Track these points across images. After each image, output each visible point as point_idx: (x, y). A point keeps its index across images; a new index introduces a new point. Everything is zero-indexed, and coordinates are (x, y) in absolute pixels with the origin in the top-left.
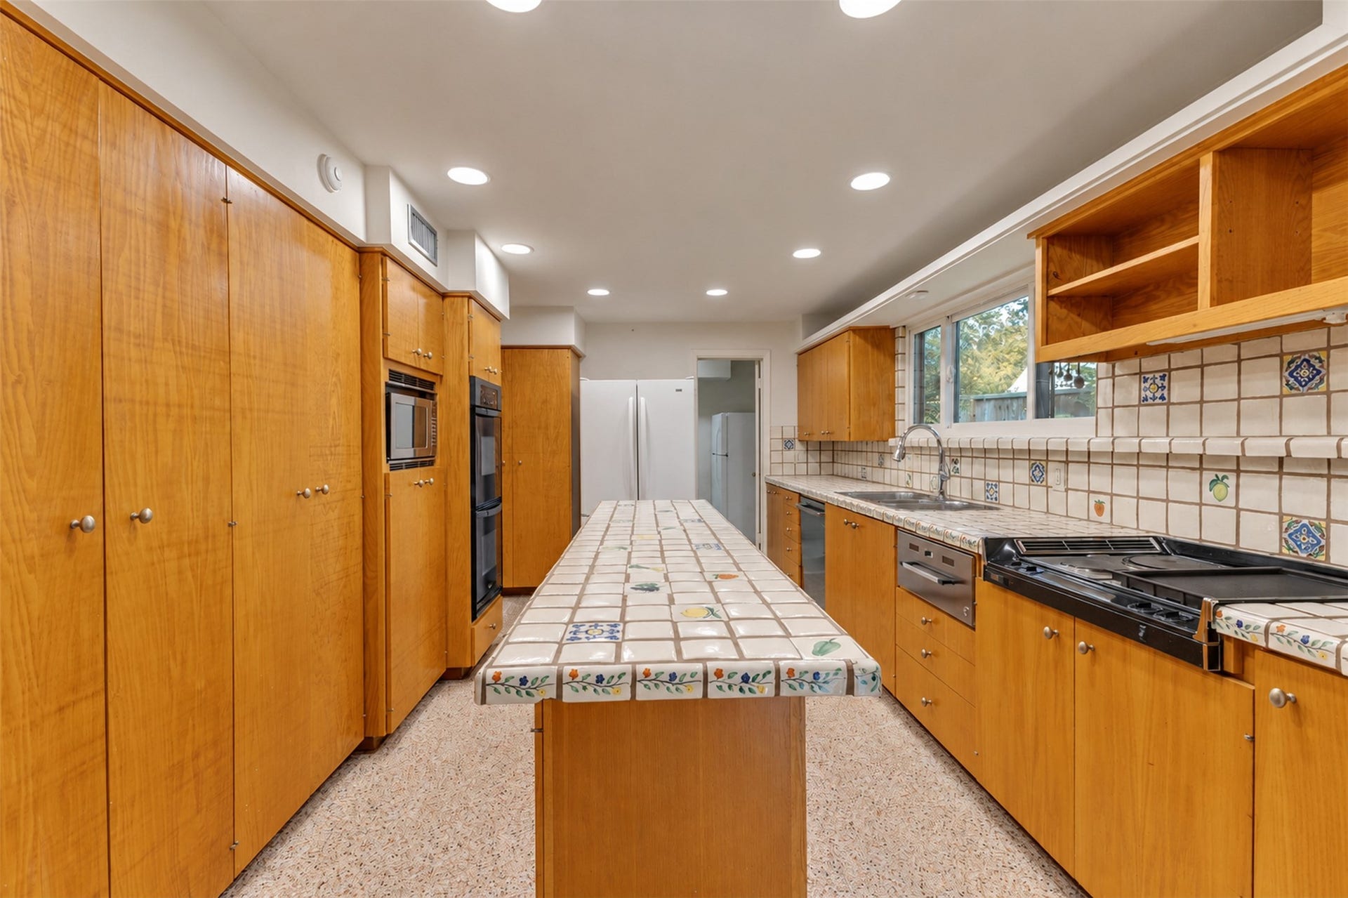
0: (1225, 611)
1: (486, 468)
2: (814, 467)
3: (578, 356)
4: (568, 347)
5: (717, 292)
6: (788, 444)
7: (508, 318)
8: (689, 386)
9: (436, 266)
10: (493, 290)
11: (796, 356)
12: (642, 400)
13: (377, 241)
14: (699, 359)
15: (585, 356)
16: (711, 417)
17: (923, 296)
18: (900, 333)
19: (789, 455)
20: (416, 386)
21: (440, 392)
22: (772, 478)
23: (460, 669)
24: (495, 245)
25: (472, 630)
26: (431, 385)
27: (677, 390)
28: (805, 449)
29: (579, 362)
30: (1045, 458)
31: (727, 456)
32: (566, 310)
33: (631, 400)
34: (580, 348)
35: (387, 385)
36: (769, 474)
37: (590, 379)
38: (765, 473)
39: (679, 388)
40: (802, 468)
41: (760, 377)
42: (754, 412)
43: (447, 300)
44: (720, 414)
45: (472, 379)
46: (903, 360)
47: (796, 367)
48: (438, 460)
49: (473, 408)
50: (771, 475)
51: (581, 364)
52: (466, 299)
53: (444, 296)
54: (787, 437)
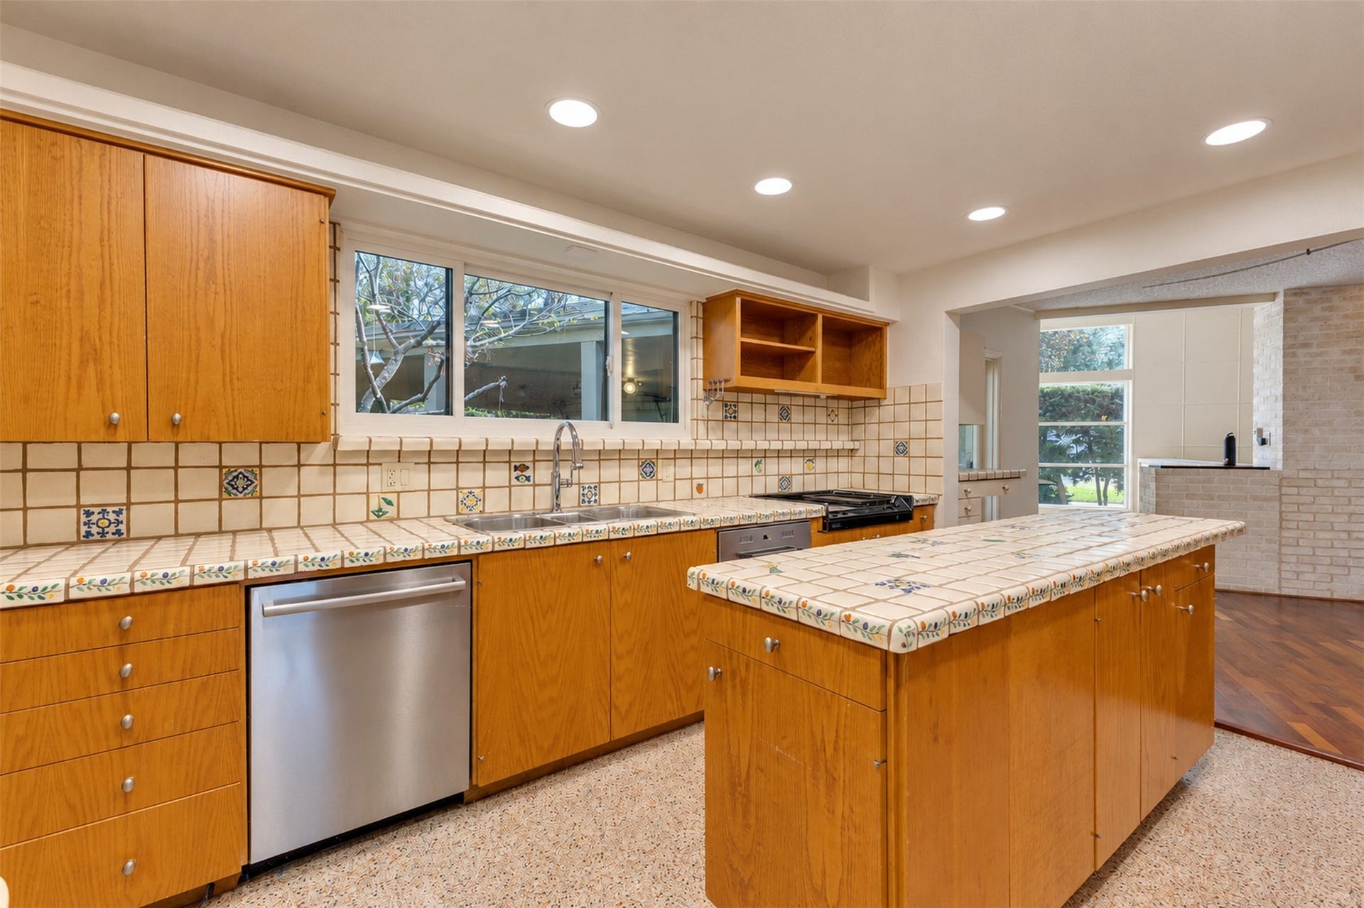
30: (655, 457)
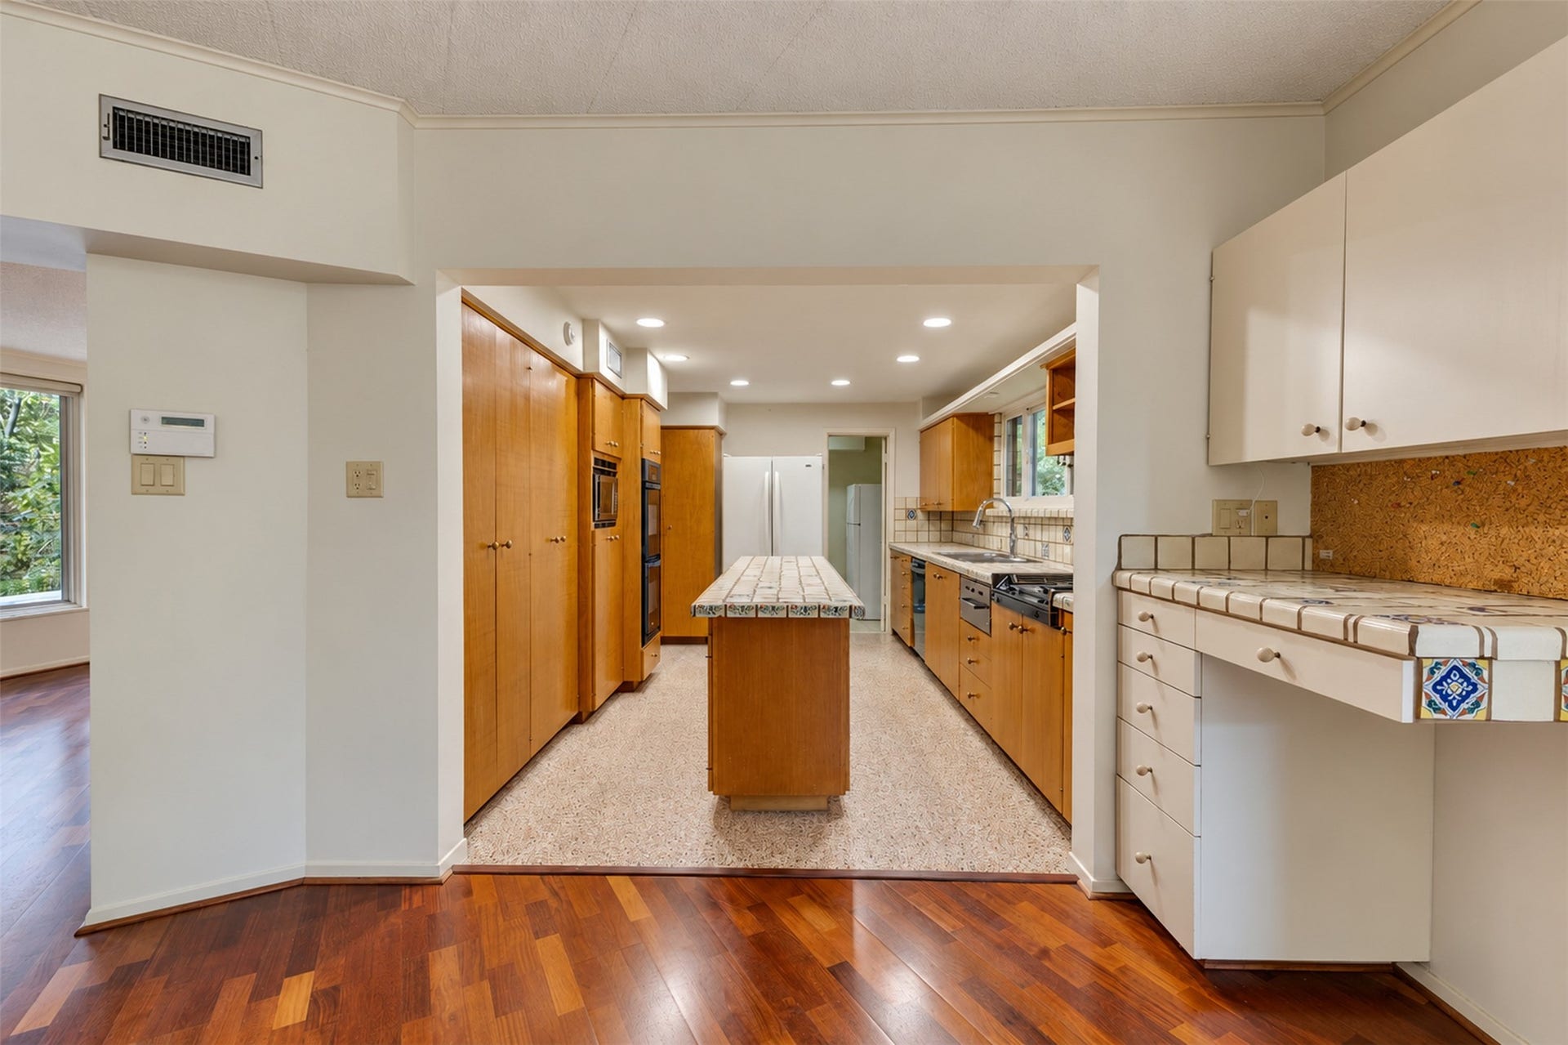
0: (1058, 596)
1: (651, 531)
2: (935, 536)
3: (721, 434)
4: (712, 428)
5: (841, 383)
6: (911, 514)
7: (666, 408)
8: (819, 461)
9: (621, 378)
10: (657, 390)
11: (919, 433)
12: (777, 475)
13: (589, 370)
14: (830, 436)
15: (726, 434)
16: (846, 488)
17: (994, 396)
18: (996, 419)
19: (912, 523)
20: (605, 467)
21: (619, 468)
22: (895, 545)
23: (632, 682)
24: (660, 356)
25: (642, 653)
26: (614, 466)
27: (808, 466)
28: (927, 518)
29: (721, 439)
31: (859, 525)
32: (714, 395)
33: (767, 474)
34: (722, 427)
35: (594, 468)
36: (892, 541)
37: (733, 456)
38: (890, 539)
39: (808, 464)
40: (924, 536)
41: (886, 452)
42: (881, 483)
43: (625, 401)
44: (854, 485)
45: (643, 461)
46: (1000, 444)
47: (918, 445)
48: (618, 522)
49: (644, 483)
50: (895, 542)
51: (723, 442)
52: (639, 400)
53: (623, 397)
54: (910, 507)
